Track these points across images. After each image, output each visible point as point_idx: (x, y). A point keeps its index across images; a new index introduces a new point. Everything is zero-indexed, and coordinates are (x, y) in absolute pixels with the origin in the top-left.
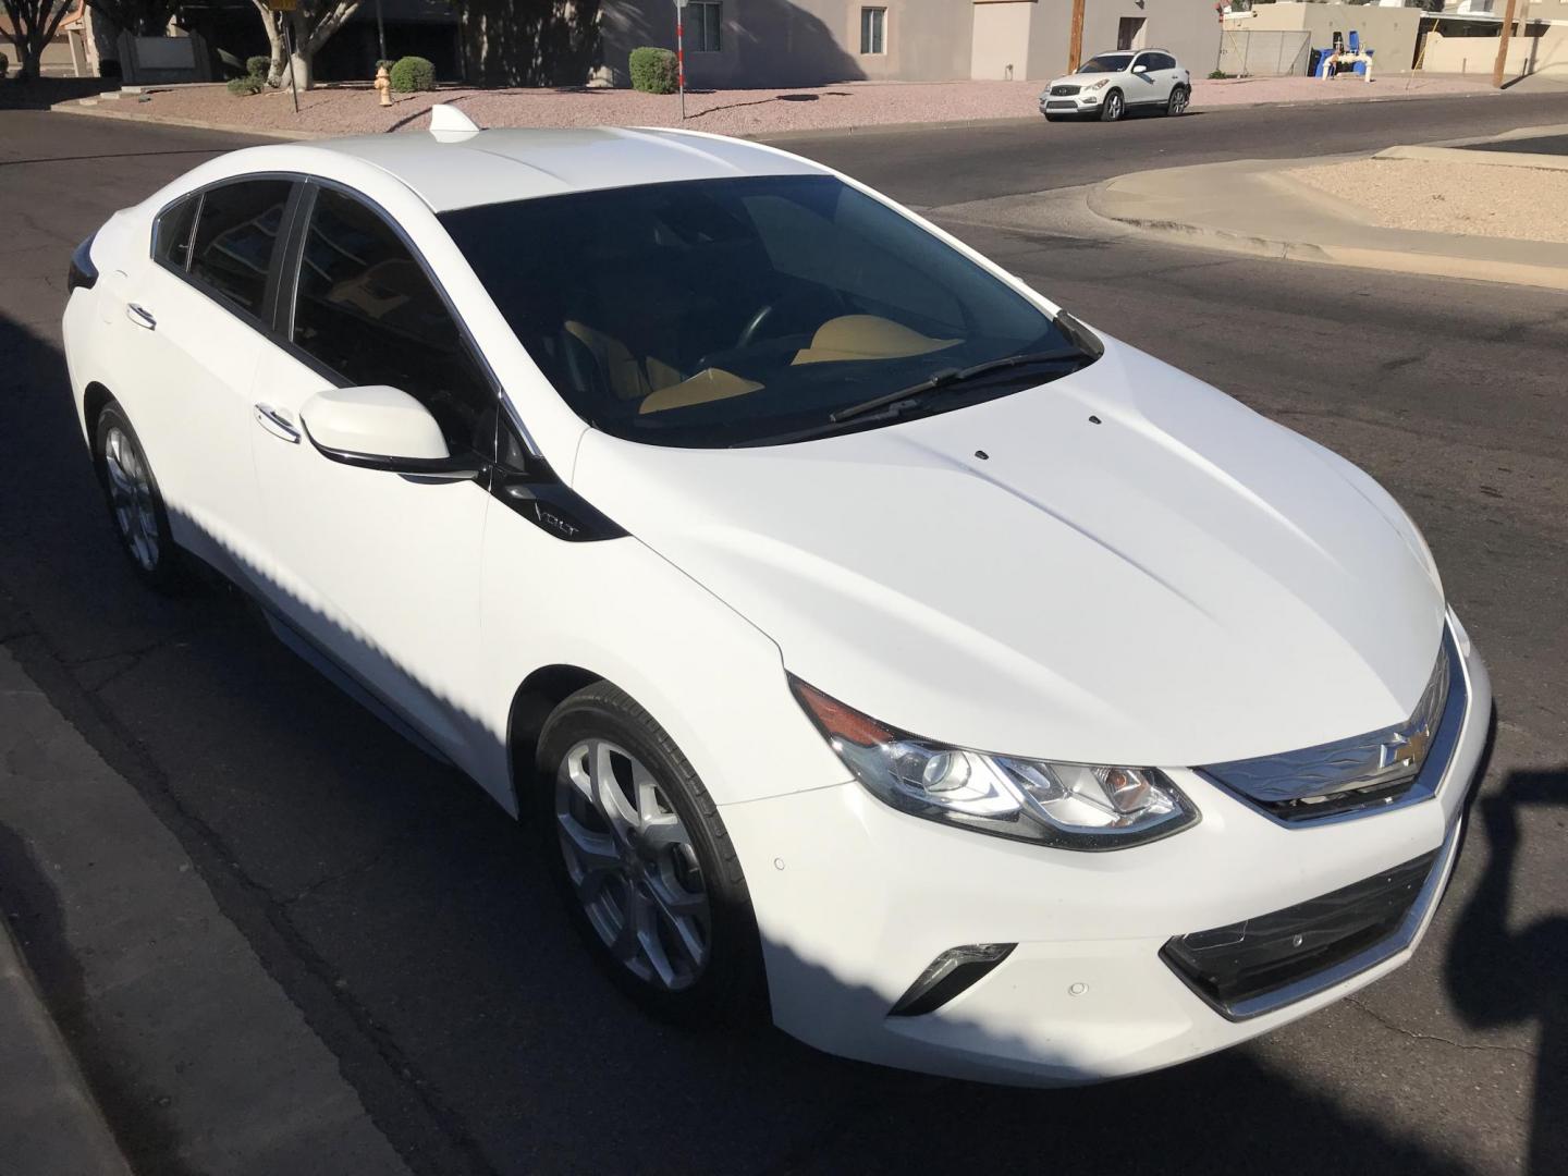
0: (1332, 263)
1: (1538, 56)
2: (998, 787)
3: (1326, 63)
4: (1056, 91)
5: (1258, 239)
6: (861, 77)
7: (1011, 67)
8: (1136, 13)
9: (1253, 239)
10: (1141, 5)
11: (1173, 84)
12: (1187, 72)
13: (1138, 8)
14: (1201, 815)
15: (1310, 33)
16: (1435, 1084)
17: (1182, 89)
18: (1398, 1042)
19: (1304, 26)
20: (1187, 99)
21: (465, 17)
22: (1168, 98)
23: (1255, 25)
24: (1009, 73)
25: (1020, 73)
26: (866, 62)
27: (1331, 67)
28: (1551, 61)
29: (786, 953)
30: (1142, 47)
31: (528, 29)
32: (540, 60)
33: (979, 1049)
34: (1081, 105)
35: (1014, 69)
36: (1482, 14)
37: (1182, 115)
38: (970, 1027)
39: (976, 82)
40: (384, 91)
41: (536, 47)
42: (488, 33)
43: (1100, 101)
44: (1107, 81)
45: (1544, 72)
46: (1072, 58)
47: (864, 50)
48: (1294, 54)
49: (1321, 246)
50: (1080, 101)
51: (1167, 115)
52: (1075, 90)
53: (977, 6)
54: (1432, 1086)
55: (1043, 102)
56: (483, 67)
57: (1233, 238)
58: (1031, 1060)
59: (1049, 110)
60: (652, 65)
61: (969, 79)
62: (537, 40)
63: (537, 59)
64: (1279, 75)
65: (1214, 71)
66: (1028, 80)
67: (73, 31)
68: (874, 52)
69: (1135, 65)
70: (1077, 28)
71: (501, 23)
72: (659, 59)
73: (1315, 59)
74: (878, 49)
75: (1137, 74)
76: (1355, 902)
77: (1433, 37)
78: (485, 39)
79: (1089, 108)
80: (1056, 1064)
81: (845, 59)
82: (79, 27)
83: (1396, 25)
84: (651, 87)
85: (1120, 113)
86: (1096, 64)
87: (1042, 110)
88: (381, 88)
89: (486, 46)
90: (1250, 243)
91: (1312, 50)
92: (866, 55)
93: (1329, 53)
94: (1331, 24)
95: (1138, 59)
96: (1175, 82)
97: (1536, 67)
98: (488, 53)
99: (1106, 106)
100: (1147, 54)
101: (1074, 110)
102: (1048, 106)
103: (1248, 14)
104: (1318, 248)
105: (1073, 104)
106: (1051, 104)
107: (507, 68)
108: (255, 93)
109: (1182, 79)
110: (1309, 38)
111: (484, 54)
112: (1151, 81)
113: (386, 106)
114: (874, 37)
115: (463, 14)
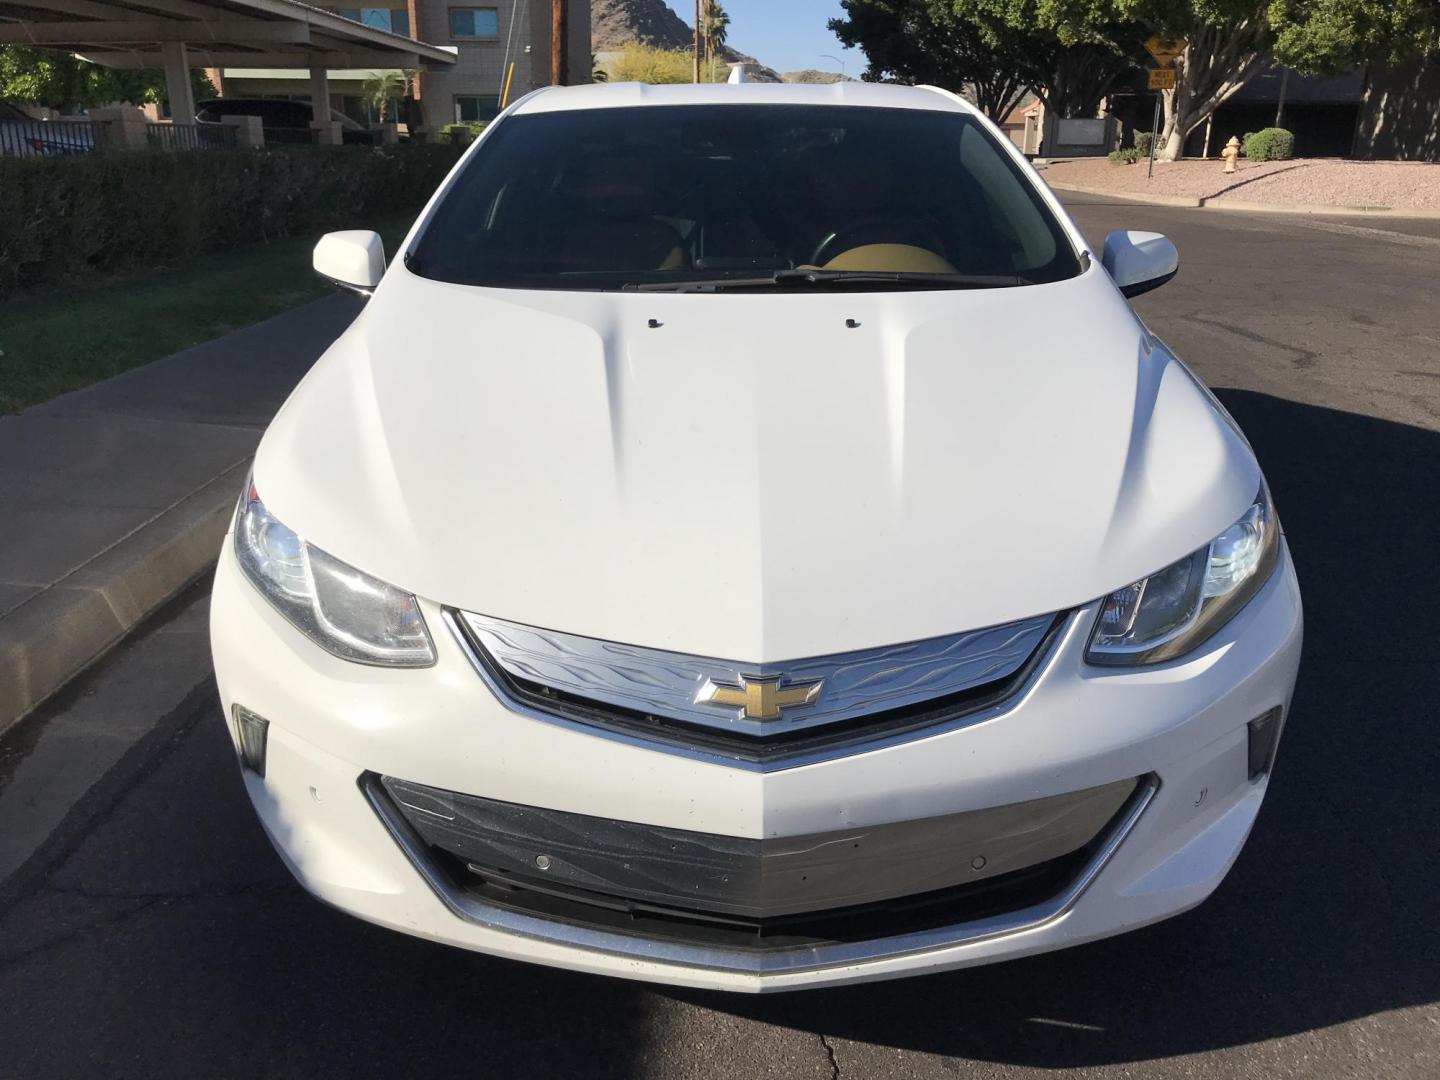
14: (437, 658)
21: (1367, 95)
31: (1429, 105)
32: (1434, 135)
40: (1230, 159)
41: (1433, 122)
42: (1385, 111)
56: (1372, 143)
62: (1435, 116)
63: (1430, 135)
67: (1030, 117)
71: (1402, 100)
78: (1382, 115)
82: (1034, 114)
88: (1227, 157)
89: (1380, 123)
98: (1380, 131)
107: (1396, 144)
108: (1130, 163)
111: (1377, 130)
113: (1228, 173)
115: (1366, 91)
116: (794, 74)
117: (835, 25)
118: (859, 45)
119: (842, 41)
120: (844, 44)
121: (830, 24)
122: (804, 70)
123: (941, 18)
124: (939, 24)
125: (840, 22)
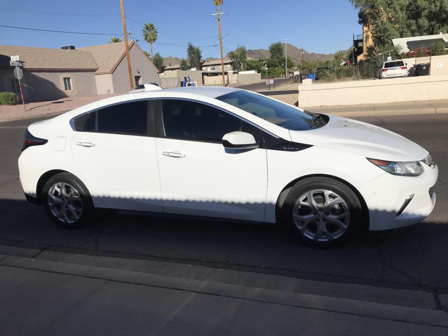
1: (229, 79)
3: (187, 84)
6: (67, 97)
7: (109, 91)
8: (138, 75)
10: (139, 73)
19: (178, 76)
23: (165, 76)
24: (109, 92)
25: (112, 92)
26: (67, 92)
28: (232, 80)
30: (141, 83)
35: (110, 91)
36: (213, 71)
45: (231, 83)
46: (131, 86)
47: (66, 89)
48: (177, 82)
53: (95, 75)
60: (8, 97)
61: (97, 94)
66: (114, 93)
68: (69, 89)
72: (10, 95)
73: (182, 84)
74: (70, 89)
77: (205, 77)
81: (61, 92)
83: (197, 75)
84: (8, 104)
91: (181, 82)
92: (67, 91)
94: (183, 75)
97: (229, 82)
110: (179, 79)
114: (68, 85)
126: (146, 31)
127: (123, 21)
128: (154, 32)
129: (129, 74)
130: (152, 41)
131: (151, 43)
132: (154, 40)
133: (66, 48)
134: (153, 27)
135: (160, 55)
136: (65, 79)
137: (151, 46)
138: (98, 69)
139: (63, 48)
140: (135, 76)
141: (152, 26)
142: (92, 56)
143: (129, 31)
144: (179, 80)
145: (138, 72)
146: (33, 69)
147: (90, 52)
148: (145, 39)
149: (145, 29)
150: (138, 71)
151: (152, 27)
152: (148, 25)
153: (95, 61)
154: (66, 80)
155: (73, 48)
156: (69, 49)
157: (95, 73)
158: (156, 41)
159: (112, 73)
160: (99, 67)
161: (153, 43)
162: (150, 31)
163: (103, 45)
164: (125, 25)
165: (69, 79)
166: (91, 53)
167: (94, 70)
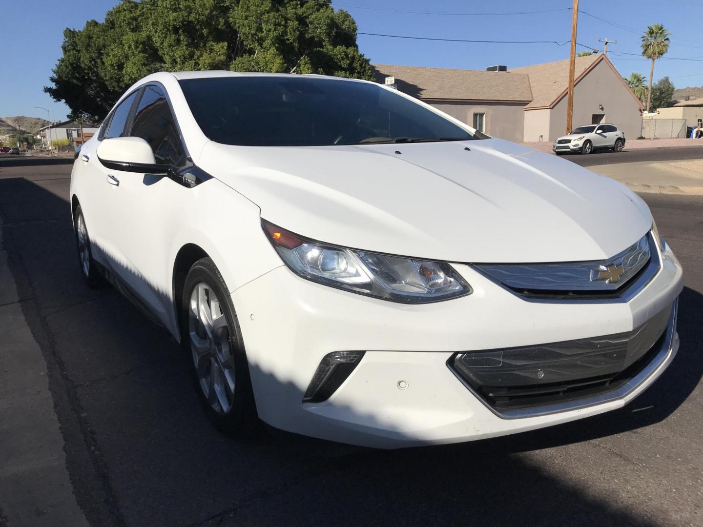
0: (685, 194)
2: (360, 271)
3: (694, 132)
4: (560, 142)
5: (647, 185)
7: (542, 136)
8: (601, 113)
9: (644, 185)
10: (602, 109)
11: (616, 139)
12: (623, 133)
13: (601, 111)
14: (472, 289)
15: (686, 120)
16: (648, 487)
17: (621, 141)
18: (631, 467)
19: (683, 117)
20: (623, 144)
22: (614, 144)
23: (659, 118)
24: (541, 138)
25: (546, 138)
27: (697, 133)
29: (257, 367)
33: (352, 421)
34: (572, 147)
35: (543, 137)
37: (620, 151)
38: (347, 409)
39: (525, 143)
43: (581, 145)
44: (584, 137)
46: (568, 129)
48: (678, 129)
49: (678, 187)
50: (571, 145)
51: (614, 152)
52: (569, 141)
53: (525, 111)
54: (646, 488)
55: (554, 147)
57: (634, 185)
58: (379, 427)
59: (557, 150)
61: (522, 142)
64: (671, 138)
65: (639, 136)
66: (549, 140)
69: (597, 130)
70: (570, 116)
73: (689, 132)
75: (598, 134)
76: (577, 355)
79: (576, 149)
80: (390, 430)
85: (591, 150)
86: (579, 131)
87: (554, 150)
90: (642, 187)
91: (688, 127)
93: (695, 128)
94: (696, 116)
95: (598, 128)
96: (617, 137)
99: (584, 148)
100: (603, 126)
101: (569, 150)
102: (557, 149)
103: (655, 114)
104: (677, 188)
105: (568, 147)
106: (558, 148)
109: (621, 135)
110: (685, 122)
112: (605, 137)
116: (11, 118)
117: (48, 90)
118: (63, 101)
119: (54, 98)
120: (55, 100)
121: (45, 89)
122: (17, 116)
123: (114, 87)
124: (113, 90)
125: (50, 88)
126: (649, 38)
127: (574, 18)
128: (663, 40)
129: (568, 109)
130: (655, 57)
131: (653, 60)
132: (661, 54)
133: (493, 69)
134: (663, 31)
135: (670, 81)
136: (475, 115)
137: (653, 64)
138: (531, 101)
139: (489, 69)
140: (593, 115)
141: (661, 28)
142: (529, 80)
143: (606, 39)
144: (685, 124)
145: (601, 107)
146: (433, 100)
147: (528, 75)
148: (644, 53)
149: (647, 36)
150: (601, 105)
151: (661, 31)
152: (654, 29)
153: (530, 88)
154: (478, 117)
155: (503, 69)
156: (497, 71)
157: (525, 107)
158: (664, 55)
159: (552, 108)
160: (534, 99)
161: (656, 61)
162: (655, 38)
163: (550, 63)
164: (575, 26)
165: (482, 115)
166: (528, 77)
167: (523, 103)
